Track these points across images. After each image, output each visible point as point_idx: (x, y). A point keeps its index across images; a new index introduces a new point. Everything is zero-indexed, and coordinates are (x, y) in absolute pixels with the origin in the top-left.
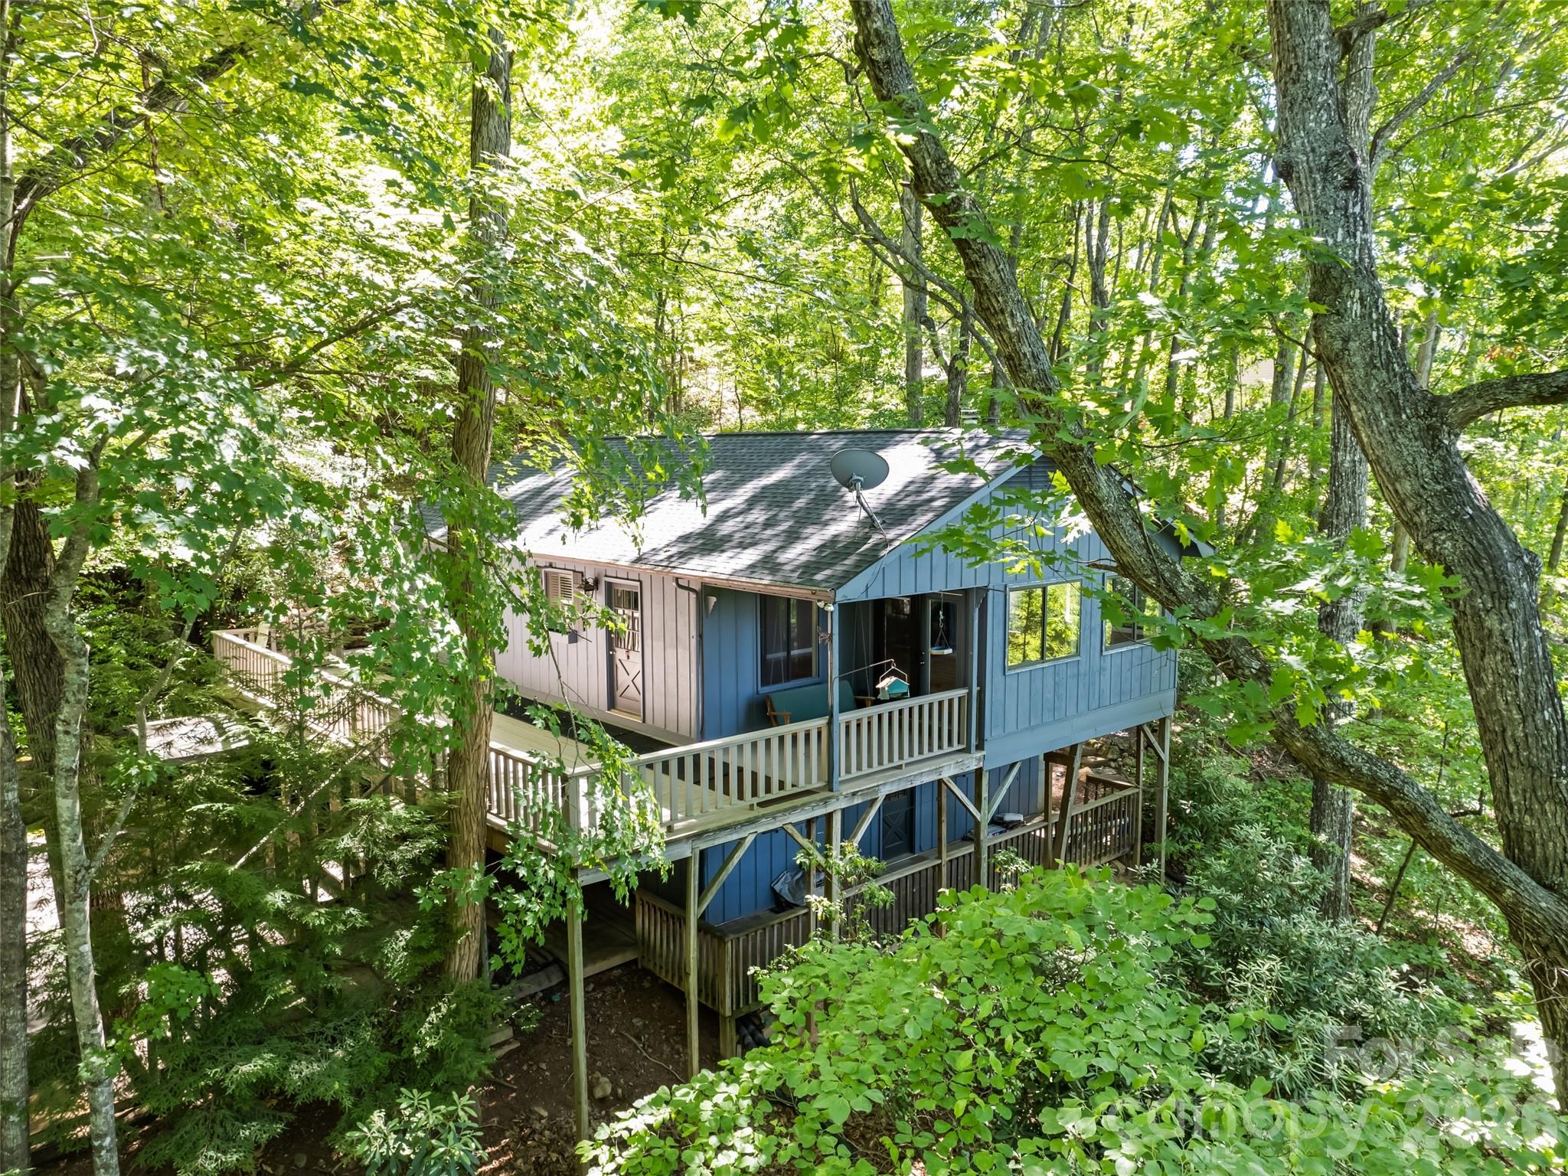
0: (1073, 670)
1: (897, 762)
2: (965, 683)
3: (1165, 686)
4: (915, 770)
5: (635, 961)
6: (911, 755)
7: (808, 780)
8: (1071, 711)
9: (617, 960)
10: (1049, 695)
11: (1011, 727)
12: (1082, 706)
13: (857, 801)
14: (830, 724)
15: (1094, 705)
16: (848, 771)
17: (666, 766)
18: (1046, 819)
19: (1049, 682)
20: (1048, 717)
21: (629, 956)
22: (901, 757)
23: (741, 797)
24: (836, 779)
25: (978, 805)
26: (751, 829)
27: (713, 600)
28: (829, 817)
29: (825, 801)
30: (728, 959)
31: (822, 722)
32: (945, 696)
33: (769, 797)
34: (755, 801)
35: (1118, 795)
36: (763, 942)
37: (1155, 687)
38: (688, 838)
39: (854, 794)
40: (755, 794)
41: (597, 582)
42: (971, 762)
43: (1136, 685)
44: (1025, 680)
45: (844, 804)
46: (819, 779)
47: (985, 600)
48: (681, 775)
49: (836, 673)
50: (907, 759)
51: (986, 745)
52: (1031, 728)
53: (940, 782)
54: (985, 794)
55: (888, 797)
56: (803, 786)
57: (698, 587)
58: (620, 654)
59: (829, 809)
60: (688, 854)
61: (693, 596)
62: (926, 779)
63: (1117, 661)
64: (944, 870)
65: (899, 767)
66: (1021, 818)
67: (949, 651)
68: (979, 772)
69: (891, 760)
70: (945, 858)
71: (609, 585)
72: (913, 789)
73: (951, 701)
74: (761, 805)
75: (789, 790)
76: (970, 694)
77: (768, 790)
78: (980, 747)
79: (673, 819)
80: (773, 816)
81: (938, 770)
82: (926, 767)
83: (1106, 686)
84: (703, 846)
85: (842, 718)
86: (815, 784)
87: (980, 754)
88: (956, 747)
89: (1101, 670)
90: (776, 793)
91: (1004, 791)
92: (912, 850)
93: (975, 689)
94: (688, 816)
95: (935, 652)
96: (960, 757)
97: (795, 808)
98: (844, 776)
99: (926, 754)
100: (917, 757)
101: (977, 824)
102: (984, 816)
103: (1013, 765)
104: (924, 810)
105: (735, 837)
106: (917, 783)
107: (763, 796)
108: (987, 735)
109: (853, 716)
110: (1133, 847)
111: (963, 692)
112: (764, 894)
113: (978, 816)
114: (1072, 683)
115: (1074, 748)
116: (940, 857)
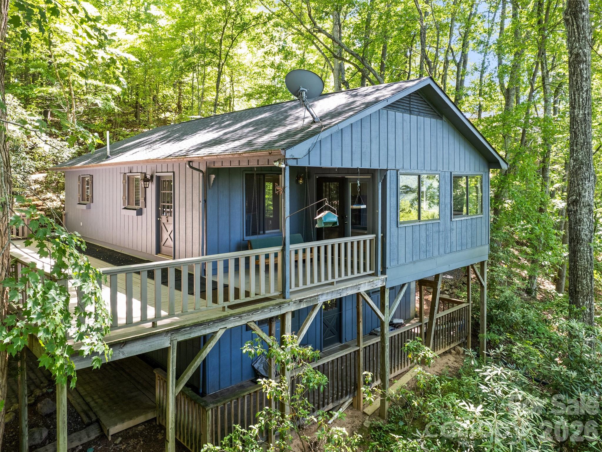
0: (436, 229)
1: (330, 280)
2: (374, 231)
3: (484, 243)
4: (342, 286)
5: (155, 419)
6: (340, 276)
7: (268, 290)
8: (436, 253)
9: (141, 419)
10: (423, 242)
11: (402, 261)
12: (442, 251)
13: (303, 306)
14: (283, 250)
15: (448, 251)
16: (297, 285)
17: (151, 274)
18: (421, 321)
19: (423, 234)
20: (423, 256)
21: (150, 416)
22: (333, 277)
23: (215, 301)
24: (287, 289)
25: (383, 310)
26: (221, 325)
27: (213, 177)
28: (283, 316)
29: (280, 305)
30: (209, 423)
31: (278, 249)
32: (361, 238)
33: (238, 301)
34: (226, 304)
35: (456, 308)
36: (236, 408)
37: (479, 243)
38: (167, 332)
39: (301, 301)
40: (226, 299)
41: (152, 177)
42: (378, 283)
43: (469, 240)
44: (409, 230)
45: (293, 308)
46: (276, 290)
47: (385, 176)
48: (165, 282)
49: (287, 214)
50: (337, 278)
51: (388, 271)
52: (414, 262)
53: (358, 294)
54: (387, 304)
55: (325, 303)
56: (263, 294)
57: (203, 168)
58: (164, 219)
59: (283, 311)
60: (167, 344)
61: (201, 175)
62: (350, 292)
63: (459, 225)
64: (361, 354)
65: (332, 284)
66: (402, 321)
67: (363, 207)
68: (383, 289)
69: (326, 278)
70: (362, 346)
71: (158, 178)
72: (341, 299)
73: (365, 242)
74: (231, 307)
75: (253, 297)
76: (377, 238)
77: (237, 296)
78: (383, 273)
79: (158, 317)
80: (240, 316)
81: (358, 286)
82: (350, 284)
83: (454, 239)
84: (181, 338)
85: (291, 248)
86: (273, 293)
87: (383, 277)
88: (369, 272)
89: (451, 230)
90: (243, 299)
91: (398, 302)
92: (341, 341)
93: (380, 235)
94: (171, 315)
95: (355, 207)
96: (371, 279)
97: (256, 310)
98: (294, 289)
99: (350, 276)
100: (343, 277)
101: (382, 323)
102: (386, 318)
103: (404, 285)
104: (348, 314)
105: (208, 331)
106: (344, 295)
107: (232, 301)
108: (388, 265)
109: (300, 246)
110: (467, 338)
111: (372, 236)
112: (247, 370)
113: (383, 318)
114: (436, 236)
115: (437, 276)
116: (358, 345)
